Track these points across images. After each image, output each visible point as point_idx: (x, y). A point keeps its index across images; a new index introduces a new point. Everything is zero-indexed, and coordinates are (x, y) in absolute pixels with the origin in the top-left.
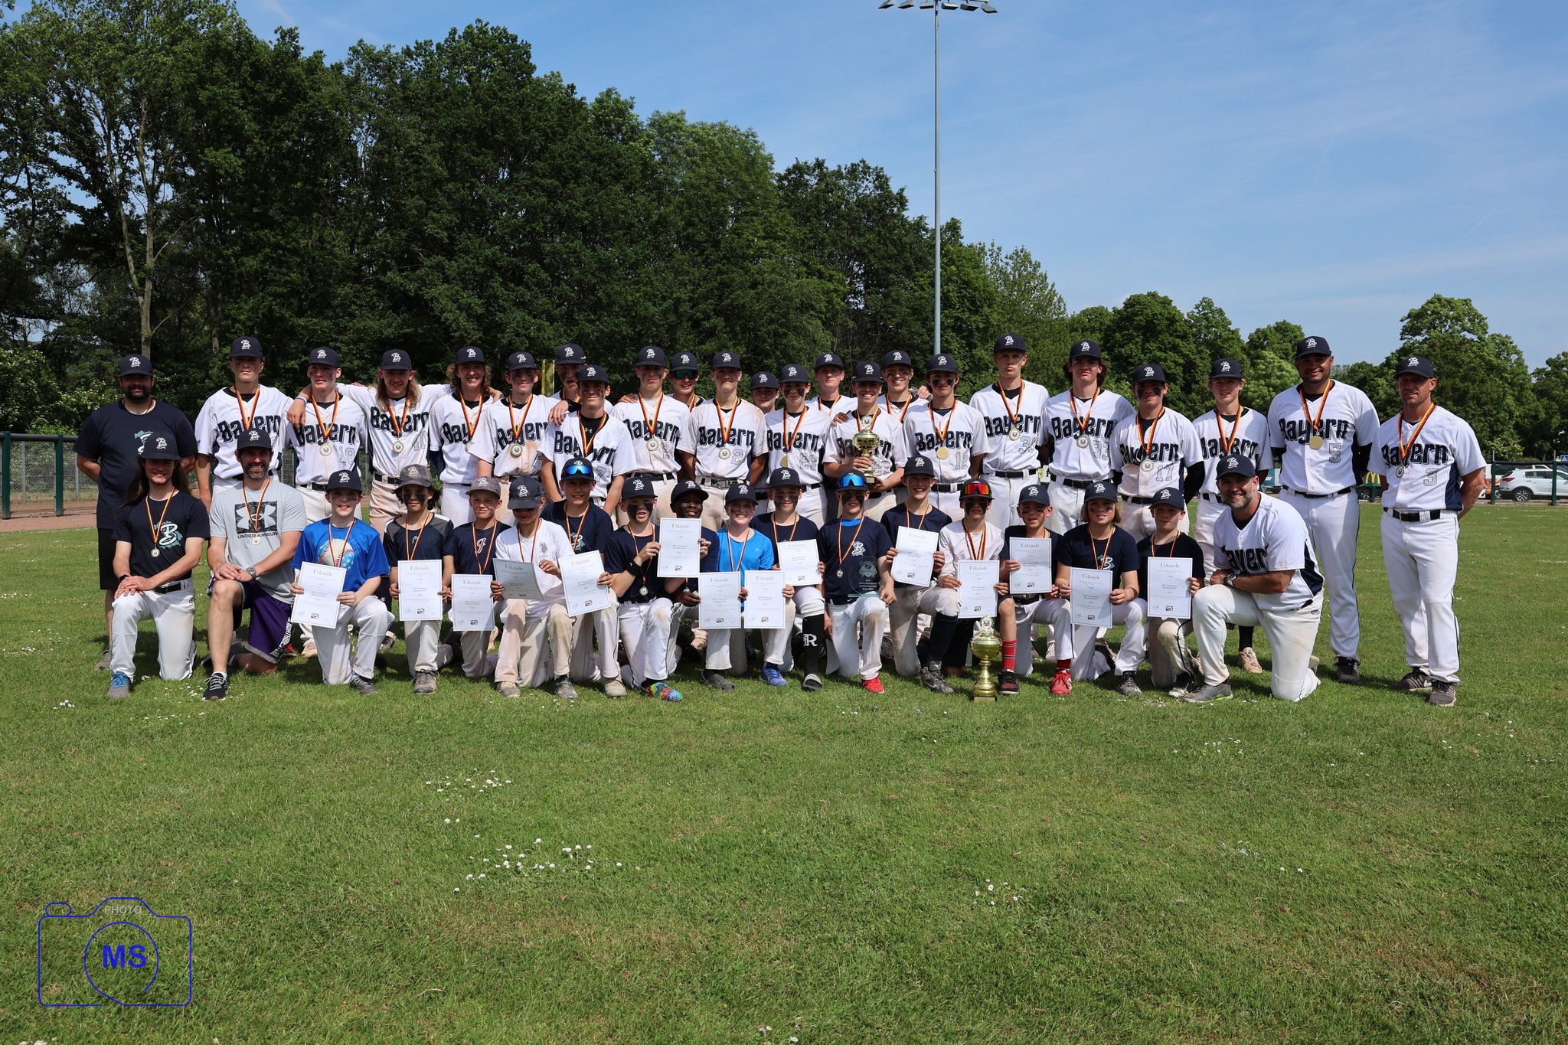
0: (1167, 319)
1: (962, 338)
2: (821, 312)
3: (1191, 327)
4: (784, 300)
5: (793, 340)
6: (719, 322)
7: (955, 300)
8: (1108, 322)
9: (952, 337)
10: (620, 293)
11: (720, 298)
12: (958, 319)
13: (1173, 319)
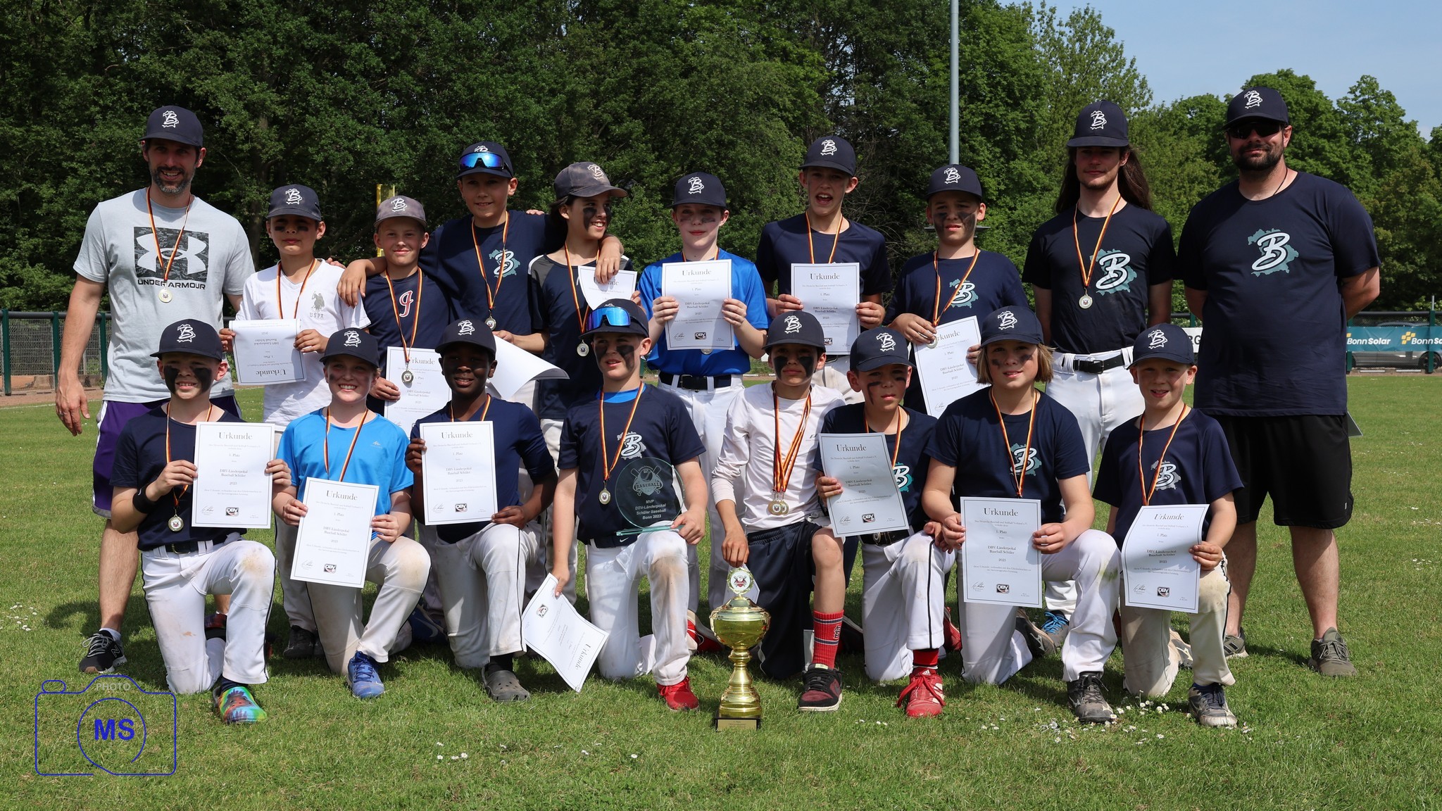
0: (1306, 110)
1: (996, 144)
2: (786, 110)
3: (1342, 122)
4: (731, 92)
5: (743, 151)
6: (637, 126)
7: (985, 90)
8: (1218, 118)
9: (981, 143)
10: (488, 86)
11: (638, 92)
12: (988, 116)
13: (1314, 112)
